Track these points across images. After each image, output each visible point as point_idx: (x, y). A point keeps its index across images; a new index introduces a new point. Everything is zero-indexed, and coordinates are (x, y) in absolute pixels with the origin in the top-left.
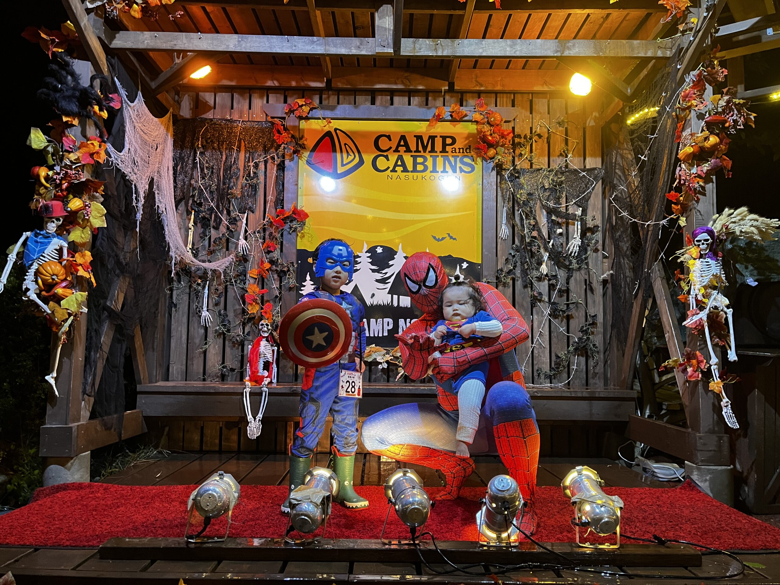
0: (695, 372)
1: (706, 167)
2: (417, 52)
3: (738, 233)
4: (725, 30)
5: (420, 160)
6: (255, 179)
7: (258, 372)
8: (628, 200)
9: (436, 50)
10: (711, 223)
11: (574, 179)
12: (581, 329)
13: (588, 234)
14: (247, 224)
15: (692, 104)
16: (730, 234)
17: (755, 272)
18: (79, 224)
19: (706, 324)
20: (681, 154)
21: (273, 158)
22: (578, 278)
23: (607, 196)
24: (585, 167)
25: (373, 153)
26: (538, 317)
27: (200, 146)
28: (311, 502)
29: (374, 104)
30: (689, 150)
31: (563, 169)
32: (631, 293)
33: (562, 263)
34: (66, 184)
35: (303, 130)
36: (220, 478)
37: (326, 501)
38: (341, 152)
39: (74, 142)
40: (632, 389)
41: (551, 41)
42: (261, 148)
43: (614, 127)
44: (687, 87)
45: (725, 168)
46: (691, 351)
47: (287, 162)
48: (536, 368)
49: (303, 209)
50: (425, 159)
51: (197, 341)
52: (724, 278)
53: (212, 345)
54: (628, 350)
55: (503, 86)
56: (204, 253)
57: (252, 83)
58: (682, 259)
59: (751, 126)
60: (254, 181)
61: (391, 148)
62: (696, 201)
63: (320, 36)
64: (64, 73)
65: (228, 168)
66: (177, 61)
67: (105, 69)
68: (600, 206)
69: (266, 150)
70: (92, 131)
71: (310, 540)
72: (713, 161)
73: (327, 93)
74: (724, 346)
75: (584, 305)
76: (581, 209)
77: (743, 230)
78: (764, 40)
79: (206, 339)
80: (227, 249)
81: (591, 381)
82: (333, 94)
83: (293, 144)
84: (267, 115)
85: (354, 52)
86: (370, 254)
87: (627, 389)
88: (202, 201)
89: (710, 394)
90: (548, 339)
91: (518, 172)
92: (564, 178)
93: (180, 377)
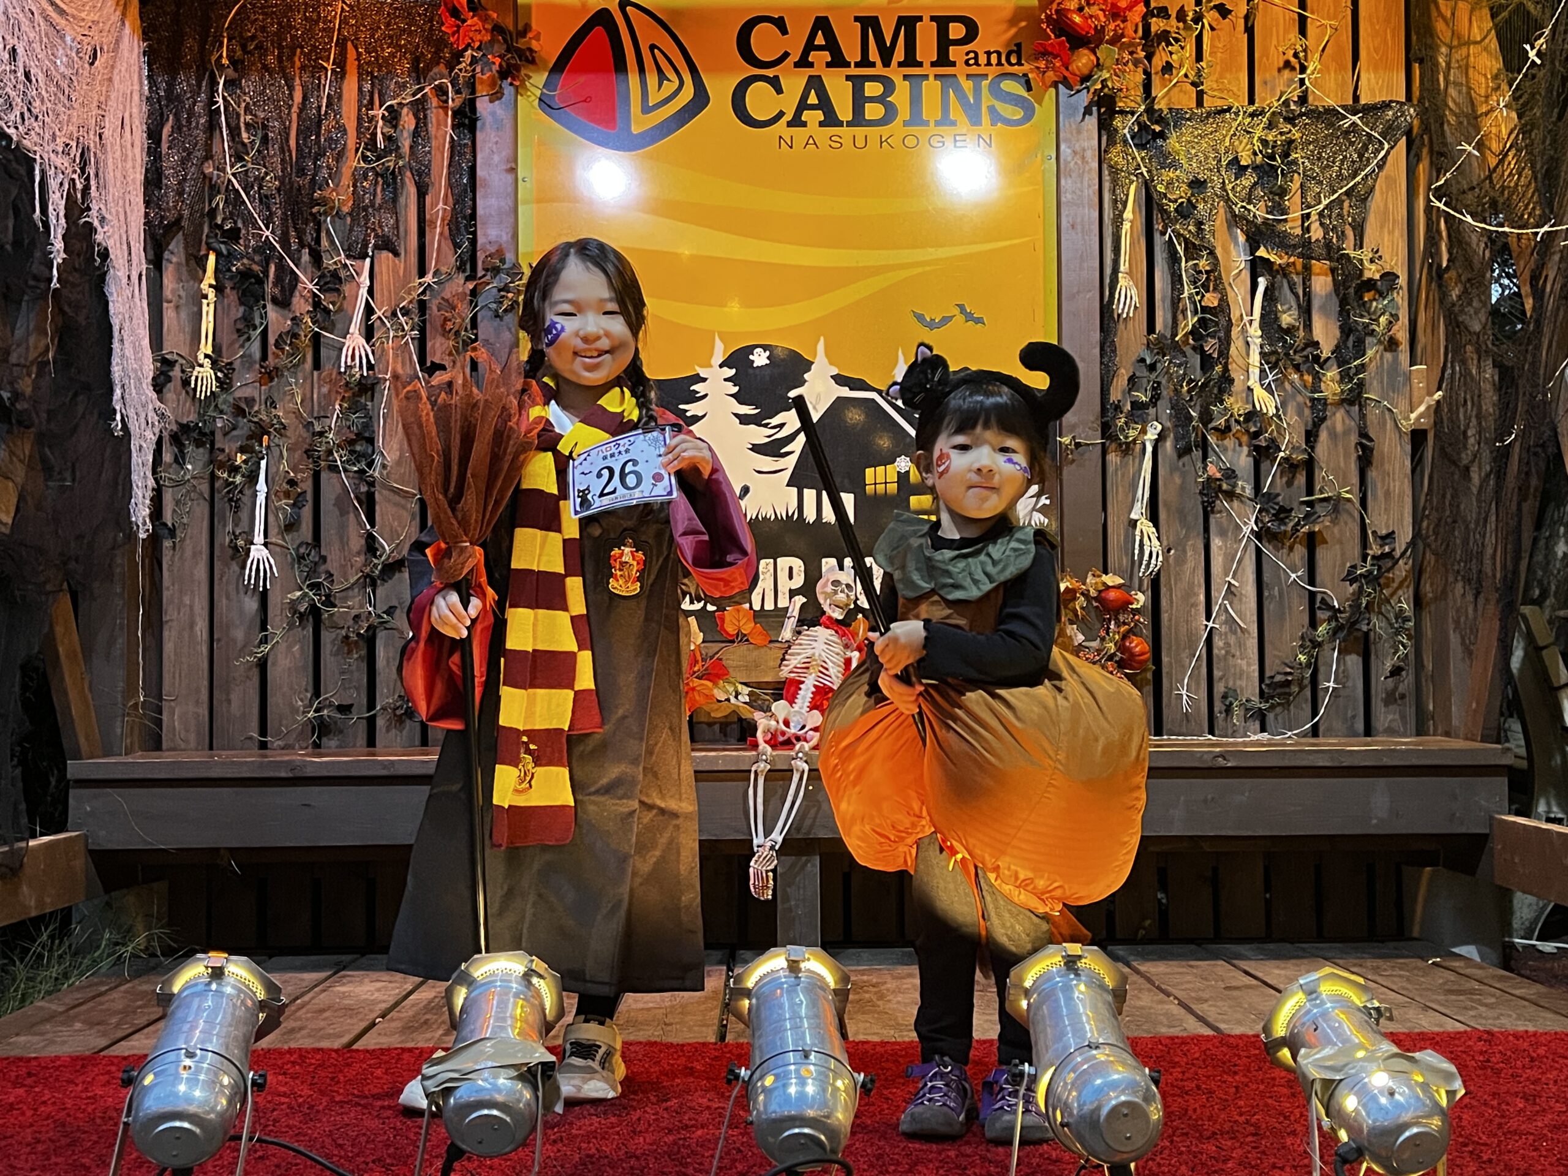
5: (872, 89)
6: (391, 157)
11: (1326, 136)
12: (1349, 573)
13: (1367, 298)
14: (371, 291)
21: (441, 91)
22: (1339, 427)
24: (1356, 98)
25: (734, 70)
26: (1225, 542)
27: (225, 61)
31: (1293, 107)
35: (528, 8)
38: (642, 70)
40: (1499, 739)
42: (406, 66)
47: (483, 106)
48: (1219, 688)
50: (889, 86)
51: (239, 634)
53: (283, 646)
56: (249, 377)
60: (390, 161)
61: (786, 55)
65: (311, 126)
68: (1402, 211)
69: (419, 73)
75: (1358, 505)
79: (264, 628)
80: (317, 365)
81: (1379, 721)
83: (500, 49)
86: (733, 371)
87: (1483, 741)
88: (240, 225)
90: (1253, 605)
91: (1160, 120)
92: (1296, 135)
93: (192, 737)
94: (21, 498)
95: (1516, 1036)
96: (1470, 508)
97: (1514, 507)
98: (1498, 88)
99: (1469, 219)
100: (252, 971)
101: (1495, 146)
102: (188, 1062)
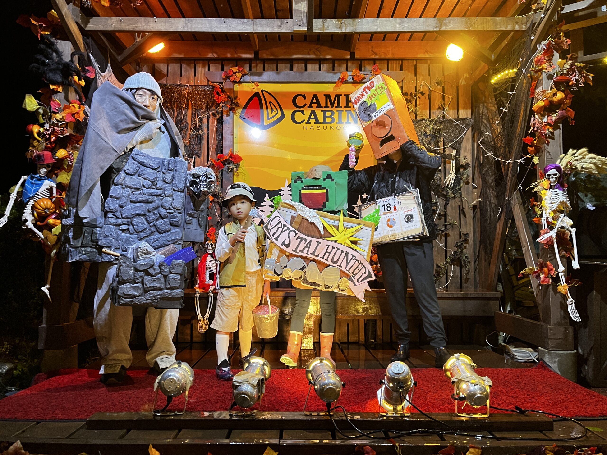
0: (547, 277)
1: (554, 117)
2: (326, 29)
3: (579, 169)
4: (568, 9)
5: (328, 114)
6: (200, 131)
7: (205, 281)
8: (493, 143)
9: (341, 28)
10: (559, 161)
11: (450, 127)
12: (456, 244)
13: (461, 170)
14: (194, 166)
15: (543, 68)
16: (574, 169)
17: (593, 199)
18: (64, 169)
19: (555, 240)
20: (535, 107)
21: (214, 114)
22: (454, 205)
23: (476, 140)
24: (458, 117)
25: (292, 109)
28: (249, 384)
29: (292, 71)
30: (541, 104)
31: (441, 119)
32: (495, 216)
33: (441, 193)
34: (54, 138)
35: (237, 92)
36: (179, 366)
37: (261, 382)
38: (267, 108)
39: (59, 105)
40: (496, 290)
41: (432, 19)
42: (204, 107)
43: (481, 85)
44: (539, 54)
45: (569, 117)
46: (543, 262)
47: (225, 117)
49: (238, 154)
50: (333, 113)
52: (569, 204)
54: (493, 260)
55: (393, 54)
57: (196, 55)
58: (536, 190)
59: (589, 84)
61: (305, 105)
62: (547, 144)
63: (249, 18)
64: (50, 51)
65: (179, 123)
66: (138, 39)
67: (82, 47)
68: (470, 147)
69: (208, 108)
70: (73, 96)
71: (249, 413)
72: (560, 112)
73: (254, 62)
74: (569, 257)
75: (459, 226)
76: (455, 150)
77: (584, 166)
78: (599, 15)
81: (464, 285)
82: (260, 63)
83: (230, 103)
84: (208, 80)
85: (276, 30)
86: (290, 188)
87: (492, 291)
89: (558, 294)
92: (442, 127)
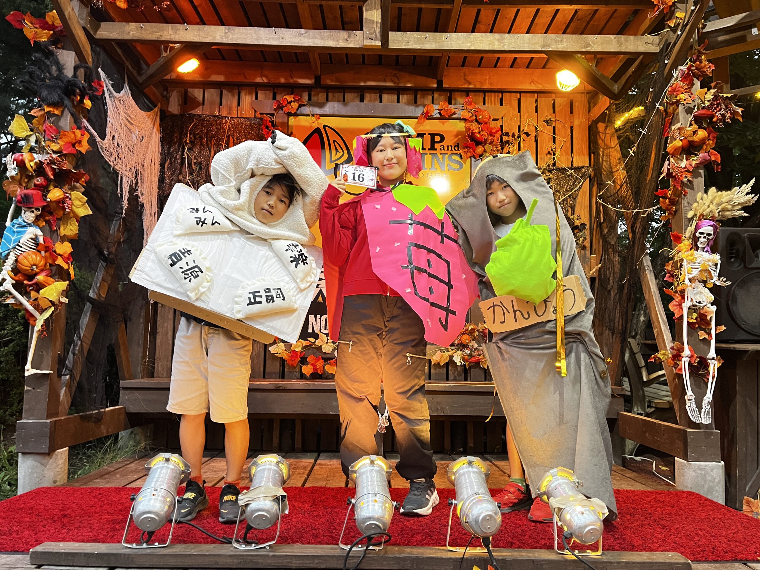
1: (694, 161)
2: (406, 45)
4: (712, 26)
8: (615, 197)
9: (424, 43)
11: (562, 177)
15: (680, 99)
20: (670, 148)
23: (594, 195)
24: (572, 165)
27: (188, 142)
29: (363, 102)
30: (679, 143)
31: (551, 167)
35: (292, 126)
38: (330, 149)
40: (621, 386)
41: (541, 35)
45: (714, 161)
55: (491, 84)
57: (241, 79)
59: (738, 120)
62: (684, 195)
63: (307, 29)
64: (49, 63)
66: (164, 54)
67: (90, 59)
68: (587, 204)
72: (701, 155)
73: (315, 89)
78: (749, 39)
82: (322, 92)
84: (255, 111)
85: (342, 44)
87: (615, 386)
92: (552, 176)
93: (165, 373)
94: (109, 289)
95: (627, 491)
96: (610, 304)
97: (625, 305)
98: (620, 163)
99: (610, 206)
100: (179, 460)
101: (619, 182)
102: (155, 493)
